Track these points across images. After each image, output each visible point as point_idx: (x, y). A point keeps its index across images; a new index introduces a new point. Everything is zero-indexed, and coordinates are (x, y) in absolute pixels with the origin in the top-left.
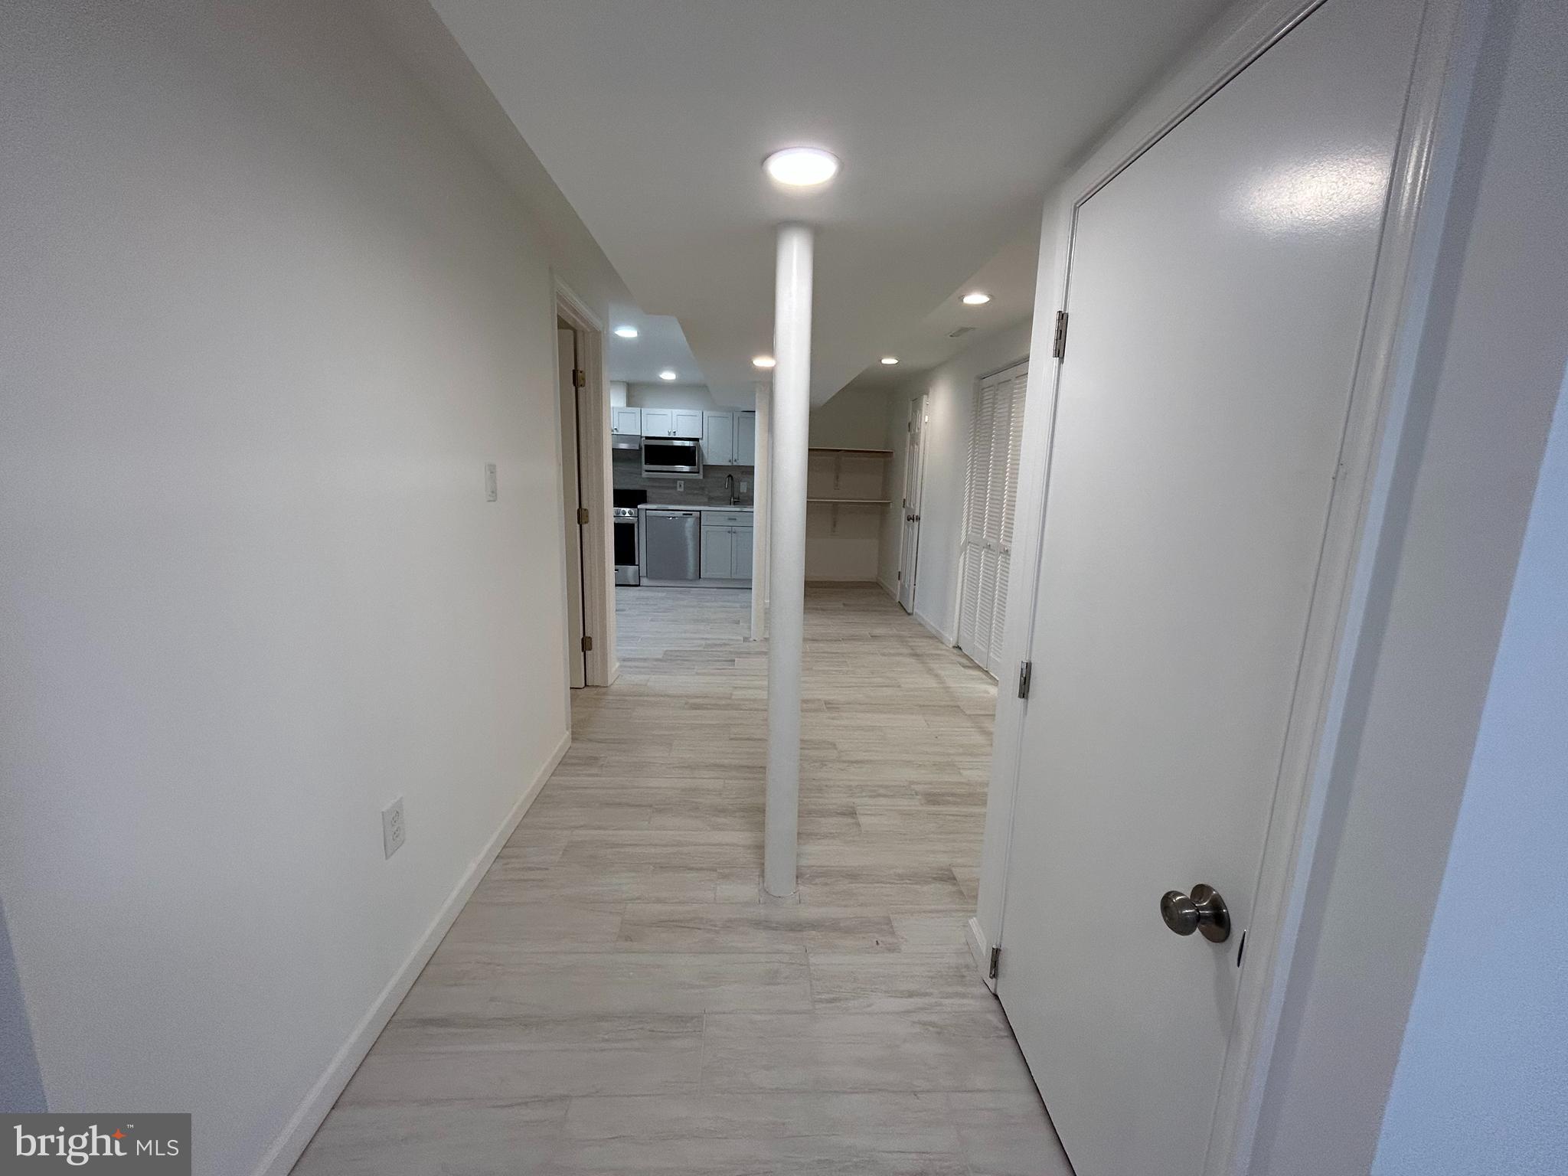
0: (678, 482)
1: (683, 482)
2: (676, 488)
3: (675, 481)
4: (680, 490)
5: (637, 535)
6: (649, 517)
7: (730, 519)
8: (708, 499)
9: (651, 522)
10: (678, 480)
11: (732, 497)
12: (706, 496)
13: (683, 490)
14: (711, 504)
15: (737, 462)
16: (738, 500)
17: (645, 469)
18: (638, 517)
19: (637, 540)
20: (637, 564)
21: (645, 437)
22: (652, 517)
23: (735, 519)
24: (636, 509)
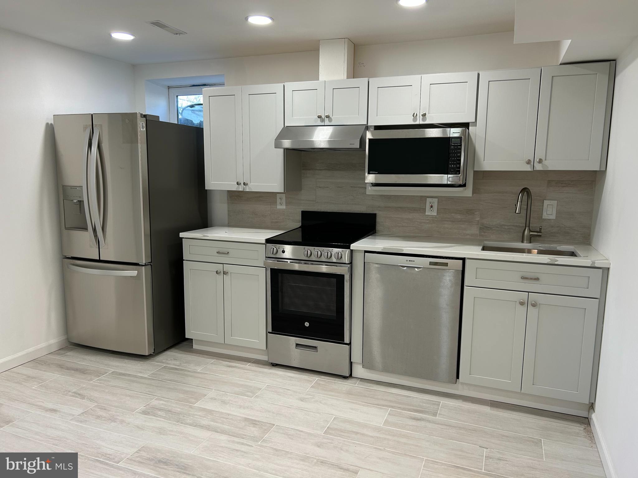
0: (428, 200)
1: (436, 201)
2: (424, 210)
3: (423, 199)
4: (430, 214)
5: (348, 294)
6: (372, 264)
7: (524, 278)
8: (478, 232)
9: (374, 276)
10: (427, 199)
11: (526, 227)
12: (477, 225)
13: (436, 214)
14: (485, 242)
15: (542, 164)
16: (538, 234)
17: (370, 181)
18: (351, 263)
19: (348, 303)
20: (348, 342)
21: (373, 127)
22: (377, 266)
23: (537, 279)
24: (347, 251)
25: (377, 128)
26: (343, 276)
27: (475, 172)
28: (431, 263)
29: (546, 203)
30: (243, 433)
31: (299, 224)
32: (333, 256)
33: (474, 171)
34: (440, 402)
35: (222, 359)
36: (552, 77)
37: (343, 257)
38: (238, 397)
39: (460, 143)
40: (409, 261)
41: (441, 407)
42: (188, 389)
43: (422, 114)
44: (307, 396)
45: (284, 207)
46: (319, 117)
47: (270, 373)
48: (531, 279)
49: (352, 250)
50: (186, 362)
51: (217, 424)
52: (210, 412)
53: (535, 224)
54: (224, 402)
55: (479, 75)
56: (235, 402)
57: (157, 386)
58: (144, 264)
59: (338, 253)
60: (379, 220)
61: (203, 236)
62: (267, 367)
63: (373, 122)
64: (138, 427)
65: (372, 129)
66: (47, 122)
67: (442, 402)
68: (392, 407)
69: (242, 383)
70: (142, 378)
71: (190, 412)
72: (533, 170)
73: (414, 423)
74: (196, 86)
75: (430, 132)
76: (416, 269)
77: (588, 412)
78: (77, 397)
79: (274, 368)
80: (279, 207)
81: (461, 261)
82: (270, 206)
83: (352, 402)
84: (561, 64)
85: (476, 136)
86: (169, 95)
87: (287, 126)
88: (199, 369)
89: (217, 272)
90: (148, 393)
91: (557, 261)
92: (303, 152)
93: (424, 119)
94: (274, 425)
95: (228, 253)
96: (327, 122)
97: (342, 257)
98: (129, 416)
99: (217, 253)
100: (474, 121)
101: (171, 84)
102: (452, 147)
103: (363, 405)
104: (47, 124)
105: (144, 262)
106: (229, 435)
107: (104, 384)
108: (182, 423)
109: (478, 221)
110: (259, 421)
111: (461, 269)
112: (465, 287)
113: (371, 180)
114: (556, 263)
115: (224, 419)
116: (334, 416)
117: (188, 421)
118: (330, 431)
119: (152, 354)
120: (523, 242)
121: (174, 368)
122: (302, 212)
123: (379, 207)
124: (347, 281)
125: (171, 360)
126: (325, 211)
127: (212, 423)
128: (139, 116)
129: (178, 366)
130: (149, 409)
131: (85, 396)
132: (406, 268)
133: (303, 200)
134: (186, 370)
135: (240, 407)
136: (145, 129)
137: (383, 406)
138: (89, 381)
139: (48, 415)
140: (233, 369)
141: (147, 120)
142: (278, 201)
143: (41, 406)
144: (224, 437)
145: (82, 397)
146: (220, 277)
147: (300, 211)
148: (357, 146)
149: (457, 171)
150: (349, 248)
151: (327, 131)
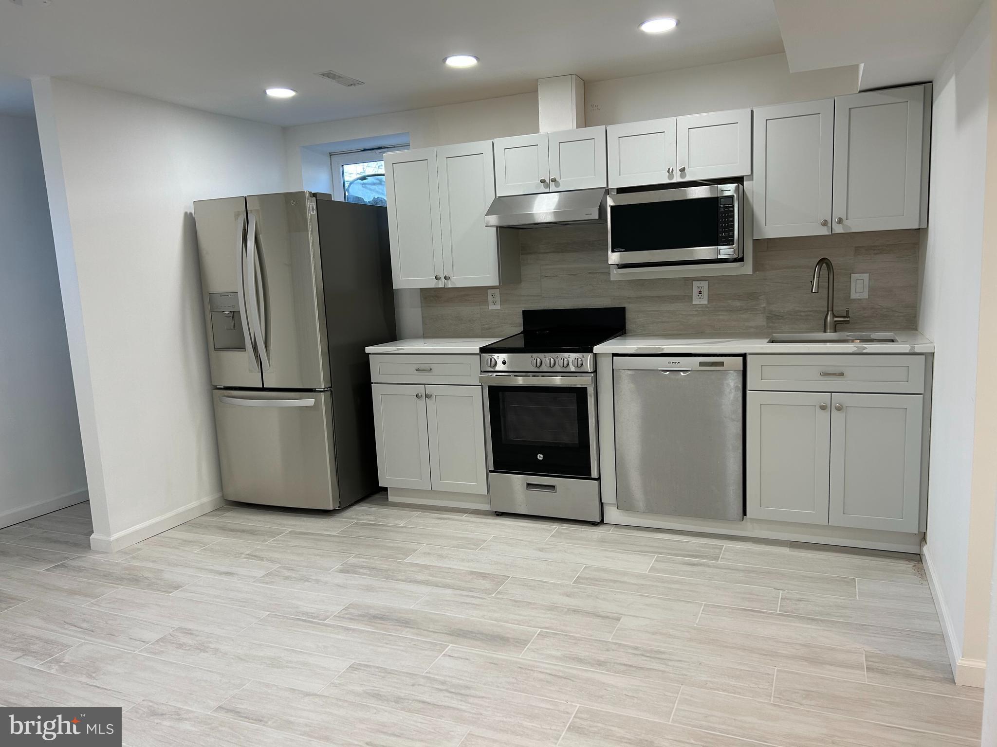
0: (696, 284)
1: (705, 284)
2: (690, 298)
3: (688, 282)
4: (699, 303)
5: (593, 413)
6: (623, 371)
7: (825, 374)
8: (765, 324)
9: (626, 386)
10: (694, 282)
11: (828, 310)
12: (763, 313)
13: (706, 303)
14: (774, 335)
15: (843, 224)
16: (845, 320)
17: (614, 261)
18: (595, 371)
19: (594, 424)
20: (596, 477)
21: (616, 191)
22: (629, 372)
23: (842, 374)
24: (589, 356)
25: (621, 191)
26: (584, 389)
27: (756, 242)
28: (701, 364)
29: (854, 276)
30: (472, 587)
31: (521, 329)
32: (570, 364)
33: (753, 240)
34: (723, 546)
35: (429, 511)
36: (850, 109)
37: (584, 364)
38: (458, 550)
39: (731, 203)
40: (673, 363)
41: (724, 551)
42: (392, 545)
43: (680, 168)
44: (547, 546)
45: (498, 307)
46: (543, 181)
47: (496, 524)
48: (834, 374)
49: (596, 354)
50: (383, 517)
51: (437, 579)
52: (426, 567)
53: (840, 307)
54: (441, 556)
55: (752, 112)
56: (455, 555)
57: (352, 544)
58: (323, 390)
59: (578, 359)
60: (629, 315)
61: (396, 349)
62: (489, 517)
63: (614, 184)
64: (339, 586)
65: (614, 193)
66: (186, 211)
67: (725, 545)
68: (660, 553)
69: (461, 536)
70: (330, 536)
71: (400, 568)
72: (831, 234)
73: (689, 568)
74: (369, 150)
75: (692, 192)
76: (682, 373)
77: (919, 547)
78: (255, 559)
79: (499, 518)
80: (492, 307)
81: (741, 358)
82: (479, 307)
83: (605, 550)
84: (860, 92)
85: (753, 195)
86: (331, 164)
87: (499, 197)
88: (402, 524)
89: (417, 396)
90: (342, 551)
91: (865, 348)
92: (521, 230)
93: (682, 176)
94: (509, 577)
95: (431, 369)
96: (553, 188)
97: (582, 364)
98: (324, 575)
99: (416, 370)
100: (750, 174)
101: (333, 150)
102: (722, 210)
103: (622, 553)
104: (186, 213)
105: (323, 387)
106: (454, 589)
107: (282, 544)
108: (392, 579)
109: (764, 308)
110: (488, 574)
111: (742, 369)
112: (748, 392)
113: (616, 259)
114: (865, 351)
115: (445, 574)
116: (585, 566)
117: (400, 577)
118: (581, 581)
119: (337, 508)
120: (825, 331)
121: (368, 524)
122: (524, 312)
123: (629, 298)
124: (591, 396)
125: (363, 515)
126: (556, 308)
127: (431, 578)
128: (307, 195)
129: (373, 521)
130: (348, 568)
131: (263, 558)
132: (668, 373)
133: (524, 296)
134: (384, 525)
135: (463, 560)
136: (315, 212)
137: (648, 552)
138: (262, 542)
139: (224, 578)
140: (446, 521)
141: (318, 201)
142: (490, 299)
143: (212, 570)
144: (449, 591)
145: (261, 559)
146: (421, 403)
147: (521, 310)
148: (596, 216)
149: (729, 241)
150: (591, 351)
151: (554, 199)
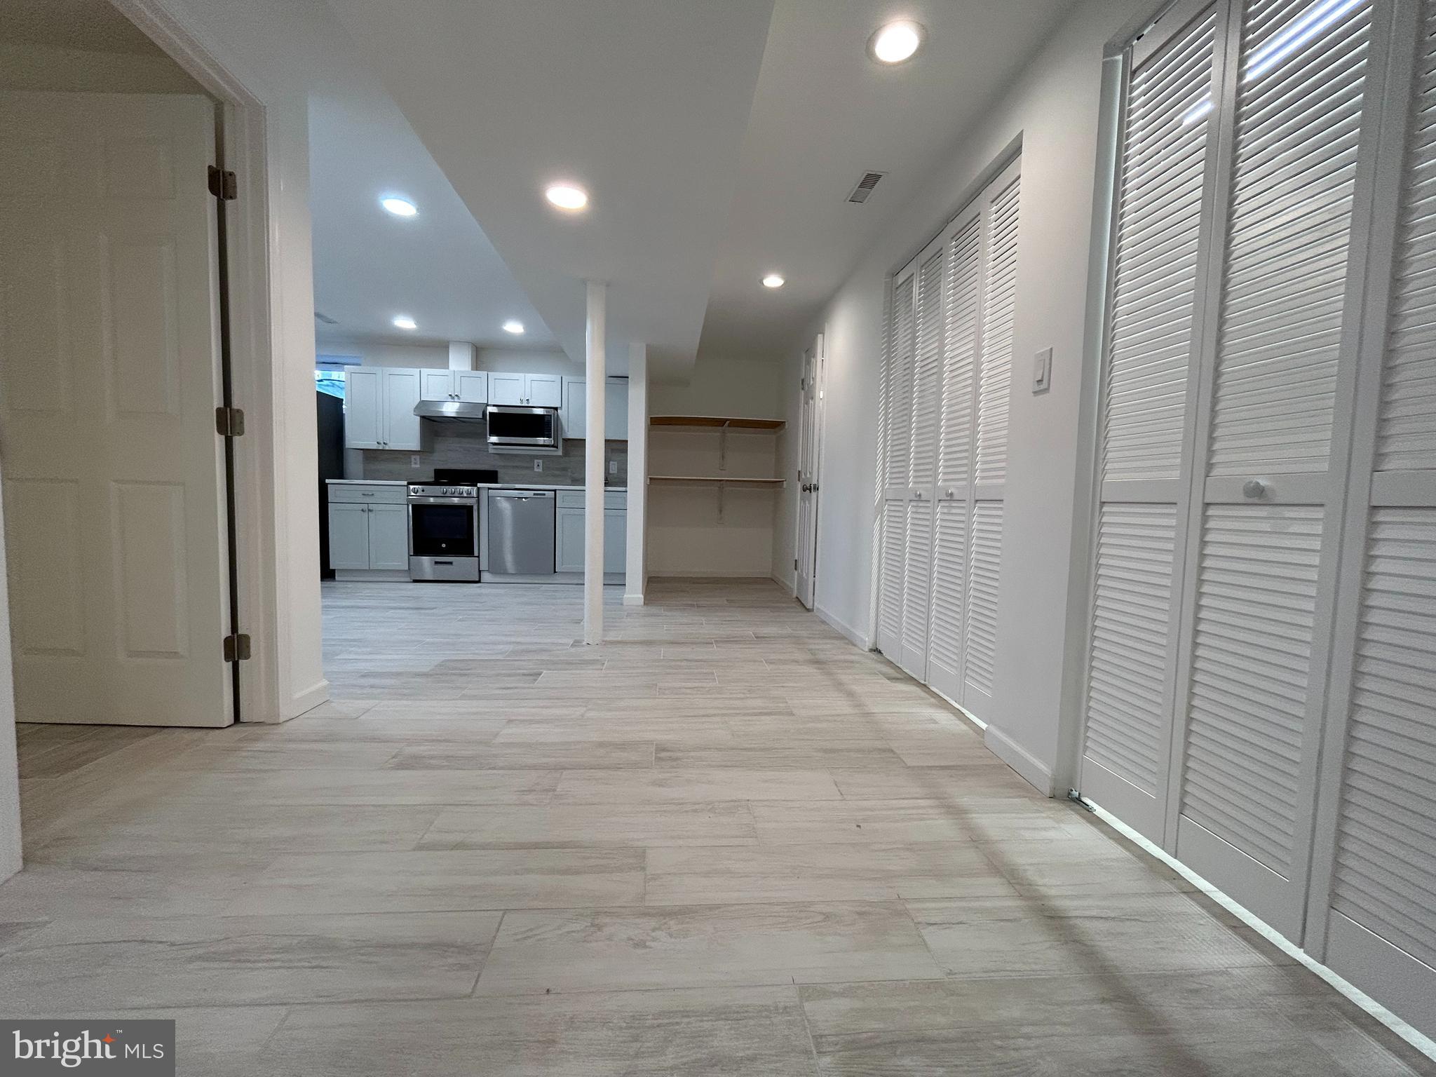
0: (536, 461)
1: (540, 459)
2: (533, 466)
3: (531, 459)
4: (537, 471)
5: (477, 520)
10: (535, 457)
12: (570, 478)
13: (541, 471)
18: (478, 497)
19: (477, 526)
20: (477, 555)
21: (492, 405)
24: (475, 488)
25: (495, 406)
26: (471, 507)
27: (564, 440)
28: (534, 494)
29: (611, 463)
31: (433, 476)
32: (464, 492)
33: (562, 439)
39: (551, 419)
40: (520, 493)
43: (527, 399)
45: (418, 466)
46: (450, 395)
49: (479, 488)
55: (561, 378)
59: (468, 490)
60: (499, 474)
61: (349, 482)
62: (409, 583)
63: (492, 401)
67: (546, 587)
76: (524, 499)
79: (415, 583)
80: (413, 466)
81: (553, 492)
82: (406, 461)
85: (562, 417)
87: (422, 400)
89: (362, 510)
92: (435, 419)
93: (528, 403)
95: (373, 494)
96: (456, 400)
97: (471, 493)
99: (362, 495)
100: (560, 406)
102: (546, 421)
109: (570, 475)
111: (554, 497)
112: (556, 503)
122: (435, 469)
123: (500, 466)
124: (475, 511)
132: (516, 499)
133: (436, 460)
142: (414, 458)
146: (366, 515)
147: (432, 469)
148: (481, 417)
149: (549, 436)
150: (476, 486)
151: (457, 405)
